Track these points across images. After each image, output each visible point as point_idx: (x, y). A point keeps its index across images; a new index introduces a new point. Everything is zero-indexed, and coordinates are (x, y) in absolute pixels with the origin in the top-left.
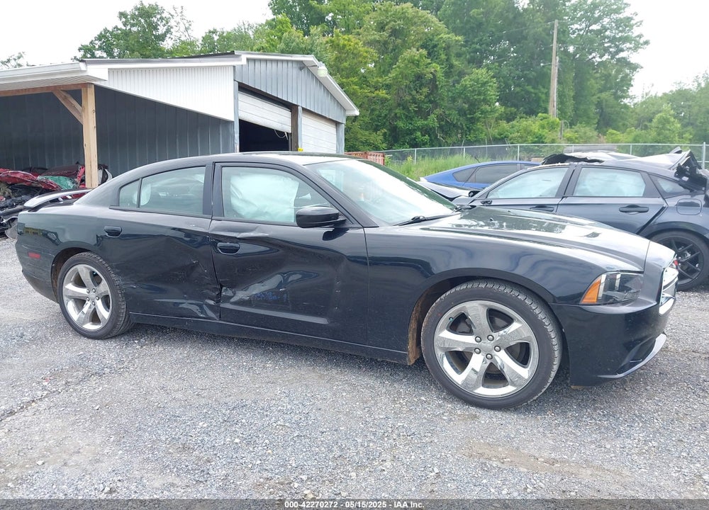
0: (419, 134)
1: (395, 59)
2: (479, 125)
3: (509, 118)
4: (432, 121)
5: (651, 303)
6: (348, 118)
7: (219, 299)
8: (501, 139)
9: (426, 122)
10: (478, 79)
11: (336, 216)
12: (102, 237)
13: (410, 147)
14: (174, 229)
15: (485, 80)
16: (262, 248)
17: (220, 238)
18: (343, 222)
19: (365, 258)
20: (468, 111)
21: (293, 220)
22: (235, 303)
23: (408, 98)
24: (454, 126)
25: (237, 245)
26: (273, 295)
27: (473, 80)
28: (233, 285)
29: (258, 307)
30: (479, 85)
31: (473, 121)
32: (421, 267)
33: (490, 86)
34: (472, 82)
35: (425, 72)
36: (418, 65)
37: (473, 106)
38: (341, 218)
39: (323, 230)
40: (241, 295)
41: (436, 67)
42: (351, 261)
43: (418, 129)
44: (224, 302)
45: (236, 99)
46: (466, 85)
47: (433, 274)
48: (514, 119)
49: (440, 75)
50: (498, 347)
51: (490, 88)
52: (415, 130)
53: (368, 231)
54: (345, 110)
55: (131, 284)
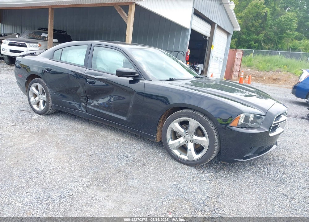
0: (253, 42)
1: (247, 4)
2: (283, 41)
3: (300, 39)
4: (261, 36)
5: (265, 130)
6: (234, 32)
7: (87, 103)
8: (294, 49)
9: (258, 37)
10: (289, 17)
11: (134, 73)
12: (45, 71)
13: (247, 49)
14: (71, 71)
15: (292, 18)
16: (103, 84)
17: (87, 77)
18: (137, 76)
19: (143, 93)
20: (279, 33)
21: (115, 73)
22: (92, 106)
23: (250, 24)
24: (271, 40)
25: (94, 81)
26: (107, 105)
27: (286, 18)
28: (92, 99)
29: (100, 109)
30: (288, 21)
31: (280, 38)
32: (164, 100)
33: (294, 21)
34: (285, 19)
35: (262, 11)
36: (258, 8)
37: (283, 31)
38: (137, 75)
39: (129, 79)
40: (95, 103)
41: (268, 10)
42: (138, 94)
43: (253, 40)
44: (88, 105)
45: (192, 17)
46: (282, 20)
47: (169, 104)
48: (301, 39)
49: (269, 14)
50: (192, 141)
51: (294, 23)
52: (250, 40)
53: (147, 82)
54: (234, 27)
55: (54, 92)
